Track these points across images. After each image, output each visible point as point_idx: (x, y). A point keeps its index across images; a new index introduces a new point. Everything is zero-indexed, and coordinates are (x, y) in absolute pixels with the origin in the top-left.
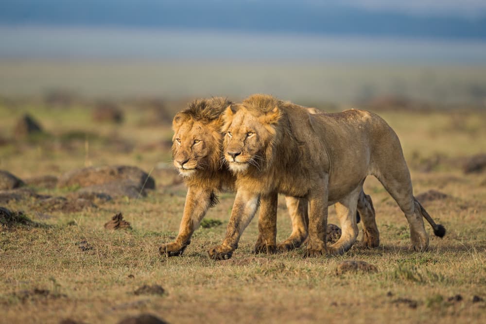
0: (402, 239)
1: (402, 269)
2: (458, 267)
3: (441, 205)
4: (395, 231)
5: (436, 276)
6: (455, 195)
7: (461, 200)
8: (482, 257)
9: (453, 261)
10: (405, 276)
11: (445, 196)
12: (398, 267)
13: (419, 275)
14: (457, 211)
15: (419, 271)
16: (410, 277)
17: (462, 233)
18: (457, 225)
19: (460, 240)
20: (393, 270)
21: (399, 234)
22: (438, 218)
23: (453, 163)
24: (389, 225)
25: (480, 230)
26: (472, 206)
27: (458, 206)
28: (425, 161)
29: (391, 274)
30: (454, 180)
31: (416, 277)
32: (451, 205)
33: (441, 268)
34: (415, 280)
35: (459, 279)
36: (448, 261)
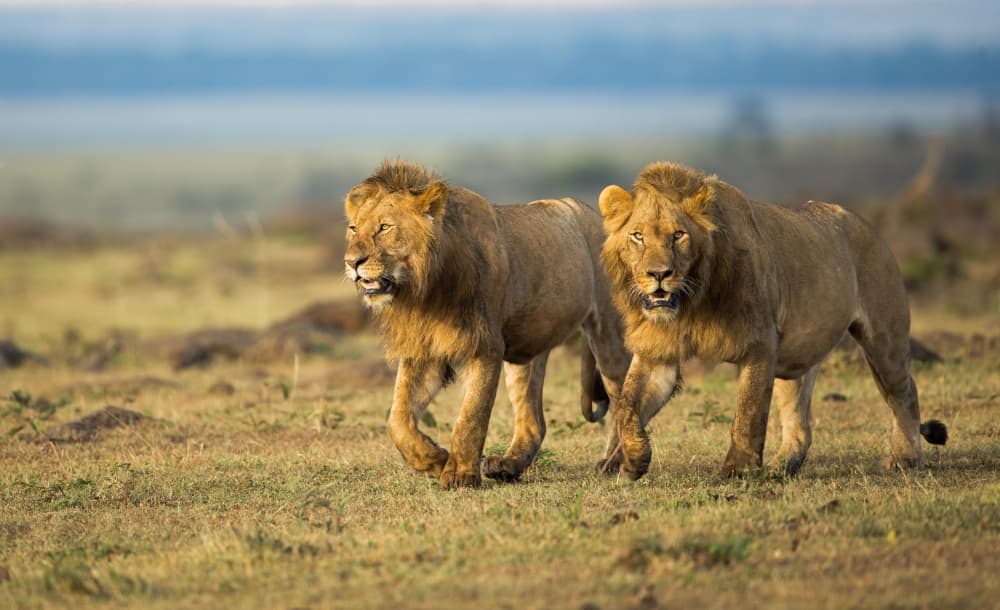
0: (56, 509)
1: (61, 569)
2: (173, 560)
3: (131, 436)
4: (39, 493)
5: (129, 582)
6: (159, 414)
7: (171, 425)
8: (223, 539)
9: (162, 550)
10: (67, 584)
11: (137, 418)
12: (51, 566)
13: (96, 582)
14: (164, 448)
15: (95, 573)
16: (78, 587)
17: (178, 491)
18: (166, 475)
19: (175, 506)
20: (40, 573)
21: (48, 500)
22: (127, 462)
23: (151, 349)
24: (27, 482)
25: (213, 484)
26: (194, 435)
27: (166, 436)
28: (91, 348)
29: (37, 581)
30: (155, 383)
31: (90, 585)
32: (151, 435)
33: (139, 564)
34: (88, 592)
35: (177, 585)
36: (151, 550)
